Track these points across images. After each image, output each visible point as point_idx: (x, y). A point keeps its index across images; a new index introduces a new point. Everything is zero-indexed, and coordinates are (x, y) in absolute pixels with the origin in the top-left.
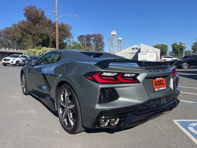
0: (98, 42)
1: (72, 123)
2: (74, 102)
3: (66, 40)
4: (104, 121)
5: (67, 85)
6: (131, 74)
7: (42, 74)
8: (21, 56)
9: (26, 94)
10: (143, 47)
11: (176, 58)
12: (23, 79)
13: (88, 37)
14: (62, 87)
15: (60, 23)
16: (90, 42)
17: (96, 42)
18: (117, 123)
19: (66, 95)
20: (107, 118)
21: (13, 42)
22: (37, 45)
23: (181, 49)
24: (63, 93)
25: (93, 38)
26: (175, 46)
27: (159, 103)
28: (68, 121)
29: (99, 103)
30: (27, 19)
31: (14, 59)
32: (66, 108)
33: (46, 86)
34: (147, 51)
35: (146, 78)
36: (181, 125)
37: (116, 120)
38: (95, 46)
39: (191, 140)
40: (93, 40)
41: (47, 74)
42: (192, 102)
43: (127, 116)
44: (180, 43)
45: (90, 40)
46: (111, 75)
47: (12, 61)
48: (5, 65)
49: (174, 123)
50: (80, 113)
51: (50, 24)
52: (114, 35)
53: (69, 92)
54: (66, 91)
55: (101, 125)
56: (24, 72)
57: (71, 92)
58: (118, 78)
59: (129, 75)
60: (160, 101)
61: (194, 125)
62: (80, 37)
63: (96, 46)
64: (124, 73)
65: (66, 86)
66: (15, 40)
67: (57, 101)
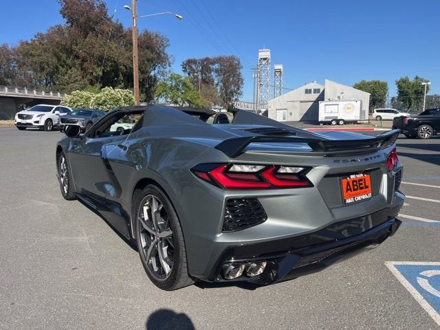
0: (228, 74)
1: (167, 269)
2: (170, 225)
3: (156, 71)
4: (233, 267)
5: (156, 187)
6: (294, 168)
7: (103, 159)
8: (57, 109)
9: (68, 197)
10: (330, 88)
11: (406, 112)
12: (63, 166)
13: (206, 65)
14: (146, 190)
15: (141, 32)
16: (211, 76)
17: (224, 75)
18: (261, 271)
19: (154, 210)
20: (240, 262)
21: (39, 75)
22: (92, 84)
23: (419, 92)
24: (148, 203)
25: (216, 66)
26: (403, 85)
27: (357, 226)
28: (159, 264)
29: (223, 230)
30: (67, 23)
31: (42, 115)
32: (154, 236)
33: (111, 184)
34: (339, 97)
35: (327, 176)
36: (403, 274)
37: (259, 265)
38: (221, 84)
39: (421, 308)
40: (217, 71)
41: (114, 160)
42: (432, 221)
43: (283, 257)
44: (417, 78)
45: (210, 70)
46: (251, 171)
47: (38, 119)
48: (21, 127)
49: (388, 270)
50: (184, 249)
51: (119, 34)
52: (265, 59)
53: (159, 204)
54: (154, 200)
55: (228, 275)
56: (64, 151)
57: (165, 204)
58: (266, 176)
59: (289, 170)
60: (359, 222)
61: (430, 273)
62: (188, 65)
63: (224, 84)
64: (278, 167)
65: (153, 190)
66: (43, 69)
67: (136, 220)
